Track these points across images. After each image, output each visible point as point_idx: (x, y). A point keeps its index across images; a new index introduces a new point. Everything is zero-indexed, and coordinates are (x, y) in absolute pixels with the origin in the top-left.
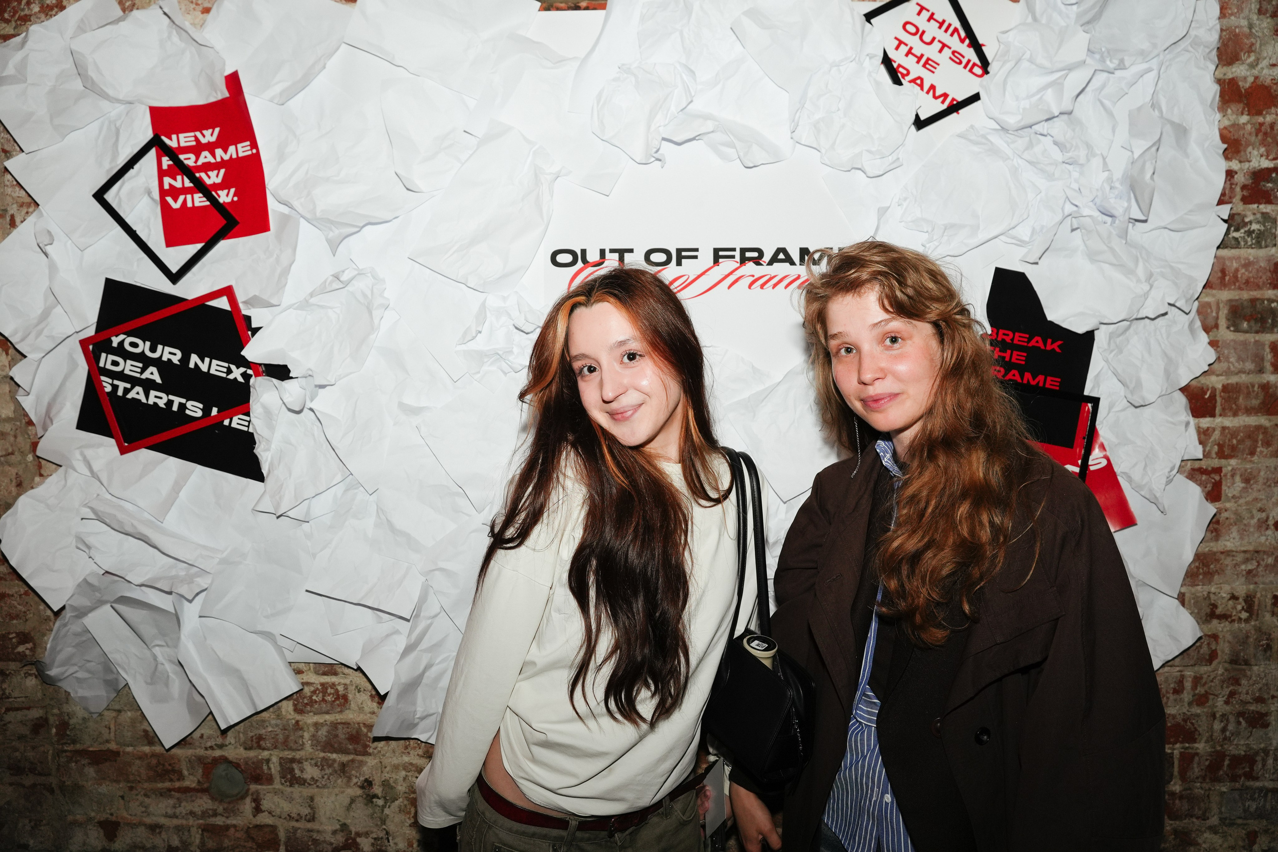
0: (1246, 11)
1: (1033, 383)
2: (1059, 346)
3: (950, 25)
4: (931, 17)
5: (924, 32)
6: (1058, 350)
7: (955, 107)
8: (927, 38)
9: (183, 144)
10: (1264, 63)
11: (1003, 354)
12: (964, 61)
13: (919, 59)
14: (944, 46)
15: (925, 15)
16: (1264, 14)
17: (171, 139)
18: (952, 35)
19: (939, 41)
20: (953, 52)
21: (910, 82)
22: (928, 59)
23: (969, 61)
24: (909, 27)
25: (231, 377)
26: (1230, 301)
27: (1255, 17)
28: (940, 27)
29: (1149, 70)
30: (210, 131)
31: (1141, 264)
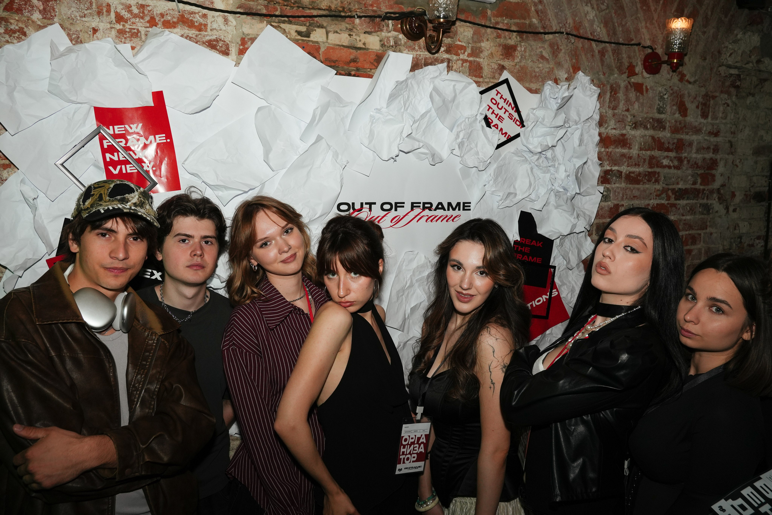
0: (605, 106)
1: (532, 261)
2: (542, 244)
3: (508, 101)
4: (501, 97)
5: (499, 103)
6: (541, 246)
7: (510, 139)
8: (500, 106)
9: (117, 132)
10: (610, 128)
11: (522, 249)
12: (513, 118)
13: (497, 115)
14: (506, 111)
15: (499, 95)
16: (610, 108)
17: (109, 129)
18: (509, 106)
19: (504, 108)
20: (510, 114)
21: (493, 126)
22: (500, 116)
23: (515, 118)
24: (493, 101)
25: (153, 277)
26: (597, 223)
27: (607, 109)
28: (505, 102)
29: (578, 129)
30: (135, 125)
31: (575, 211)
